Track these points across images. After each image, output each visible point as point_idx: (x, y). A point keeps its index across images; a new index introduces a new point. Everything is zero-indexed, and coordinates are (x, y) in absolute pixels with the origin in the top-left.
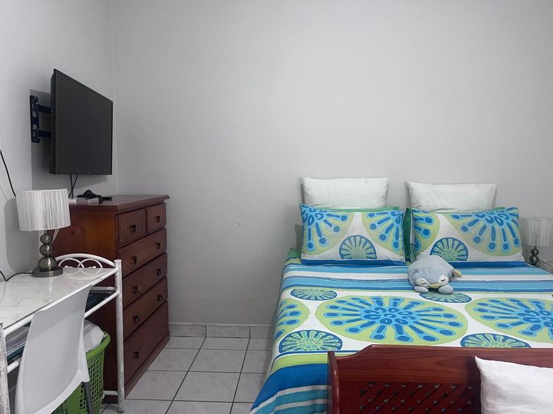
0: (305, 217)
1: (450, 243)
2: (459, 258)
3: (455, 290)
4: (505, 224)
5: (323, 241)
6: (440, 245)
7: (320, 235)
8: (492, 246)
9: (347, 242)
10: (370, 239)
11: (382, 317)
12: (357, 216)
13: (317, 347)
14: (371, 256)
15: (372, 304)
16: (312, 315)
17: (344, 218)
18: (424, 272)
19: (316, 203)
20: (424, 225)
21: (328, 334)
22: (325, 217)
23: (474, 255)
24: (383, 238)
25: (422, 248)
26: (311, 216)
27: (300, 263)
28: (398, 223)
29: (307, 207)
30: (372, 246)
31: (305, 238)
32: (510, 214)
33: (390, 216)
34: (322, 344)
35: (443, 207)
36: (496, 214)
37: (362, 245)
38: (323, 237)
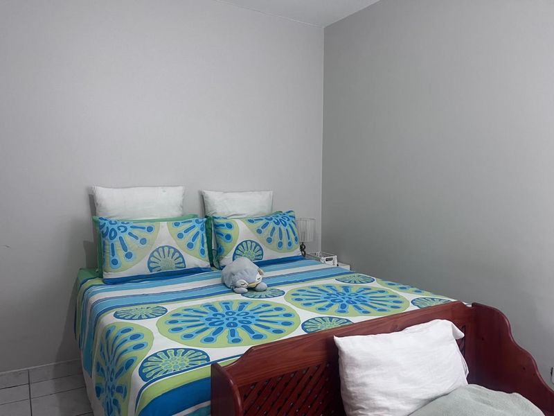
0: (105, 231)
1: (249, 246)
2: (257, 258)
3: (269, 286)
4: (288, 225)
5: (129, 256)
6: (241, 248)
7: (125, 248)
8: (280, 245)
9: (156, 254)
10: (178, 248)
11: (226, 322)
12: (162, 227)
13: (184, 364)
14: (181, 265)
15: (207, 311)
16: (157, 334)
17: (150, 229)
18: (242, 273)
19: (111, 215)
20: (226, 231)
21: (187, 350)
22: (129, 230)
23: (269, 254)
24: (190, 246)
25: (225, 253)
26: (113, 229)
27: (102, 283)
28: (202, 231)
29: (106, 220)
30: (181, 256)
31: (108, 255)
32: (290, 216)
33: (195, 224)
34: (188, 360)
35: (235, 213)
36: (280, 217)
37: (171, 255)
38: (128, 251)
